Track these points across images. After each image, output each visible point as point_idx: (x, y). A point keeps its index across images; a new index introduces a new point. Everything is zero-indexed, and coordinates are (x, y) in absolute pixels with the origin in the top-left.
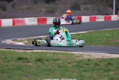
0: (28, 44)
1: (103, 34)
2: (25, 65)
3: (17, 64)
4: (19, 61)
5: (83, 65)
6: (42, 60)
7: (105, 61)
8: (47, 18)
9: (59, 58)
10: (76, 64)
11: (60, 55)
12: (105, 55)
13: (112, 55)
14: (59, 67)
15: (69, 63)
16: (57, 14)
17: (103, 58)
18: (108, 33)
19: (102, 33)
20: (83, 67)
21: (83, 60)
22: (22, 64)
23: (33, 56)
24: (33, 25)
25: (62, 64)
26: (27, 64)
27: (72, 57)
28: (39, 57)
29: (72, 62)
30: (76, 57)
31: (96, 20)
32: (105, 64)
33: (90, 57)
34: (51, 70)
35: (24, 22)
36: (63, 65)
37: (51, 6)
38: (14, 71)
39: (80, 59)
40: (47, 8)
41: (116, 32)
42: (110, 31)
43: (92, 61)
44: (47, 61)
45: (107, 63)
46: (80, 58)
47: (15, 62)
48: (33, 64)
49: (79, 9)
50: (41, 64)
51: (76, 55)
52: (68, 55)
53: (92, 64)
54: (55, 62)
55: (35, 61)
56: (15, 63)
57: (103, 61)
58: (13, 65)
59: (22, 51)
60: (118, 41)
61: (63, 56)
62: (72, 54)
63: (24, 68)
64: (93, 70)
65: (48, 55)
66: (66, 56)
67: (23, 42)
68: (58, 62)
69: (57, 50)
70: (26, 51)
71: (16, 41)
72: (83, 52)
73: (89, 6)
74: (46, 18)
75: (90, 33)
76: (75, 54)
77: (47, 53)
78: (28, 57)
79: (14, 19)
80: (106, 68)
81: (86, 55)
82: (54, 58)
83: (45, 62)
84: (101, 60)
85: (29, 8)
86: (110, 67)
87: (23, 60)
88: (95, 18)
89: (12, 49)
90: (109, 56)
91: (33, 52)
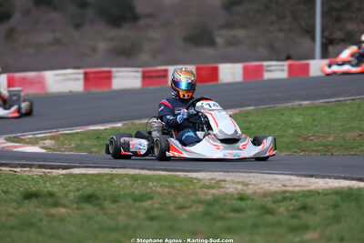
0: (54, 150)
1: (284, 118)
2: (47, 215)
3: (20, 210)
4: (27, 202)
5: (225, 212)
6: (98, 198)
7: (291, 199)
8: (114, 69)
9: (149, 191)
10: (201, 208)
11: (155, 184)
12: (290, 180)
13: (313, 180)
14: (152, 219)
15: (181, 208)
16: (144, 57)
17: (285, 192)
18: (300, 114)
19: (282, 114)
20: (222, 218)
21: (225, 198)
22: (38, 210)
23: (71, 188)
24: (71, 92)
25: (161, 209)
26: (53, 211)
27: (191, 187)
28: (89, 188)
29: (189, 204)
30: (201, 187)
31: (262, 76)
32: (291, 208)
33: (245, 188)
34: (126, 227)
35: (41, 82)
36: (162, 213)
37: (125, 33)
38: (14, 233)
39: (213, 195)
40: (112, 39)
41: (323, 113)
42: (307, 108)
43: (252, 200)
44: (115, 200)
45: (297, 204)
46: (213, 191)
47: (14, 204)
48: (69, 211)
49: (212, 43)
50: (95, 209)
51: (203, 182)
52: (177, 182)
53: (251, 209)
54: (137, 204)
55: (77, 203)
56: (17, 209)
57: (284, 199)
58: (10, 215)
59: (37, 172)
60: (330, 139)
61: (162, 186)
62: (191, 180)
63: (44, 223)
64: (255, 226)
65: (117, 182)
66: (173, 187)
67: (41, 143)
68: (147, 204)
69: (143, 169)
70: (48, 170)
71: (17, 142)
72: (225, 172)
73: (241, 33)
74: (110, 72)
75: (246, 116)
76: (199, 180)
77: (112, 177)
78: (55, 190)
79: (11, 74)
80: (295, 222)
81: (234, 182)
82: (136, 192)
83: (107, 204)
84: (279, 197)
85: (57, 42)
86: (306, 218)
87: (41, 200)
88: (260, 70)
89: (6, 165)
90: (302, 184)
91: (71, 175)
